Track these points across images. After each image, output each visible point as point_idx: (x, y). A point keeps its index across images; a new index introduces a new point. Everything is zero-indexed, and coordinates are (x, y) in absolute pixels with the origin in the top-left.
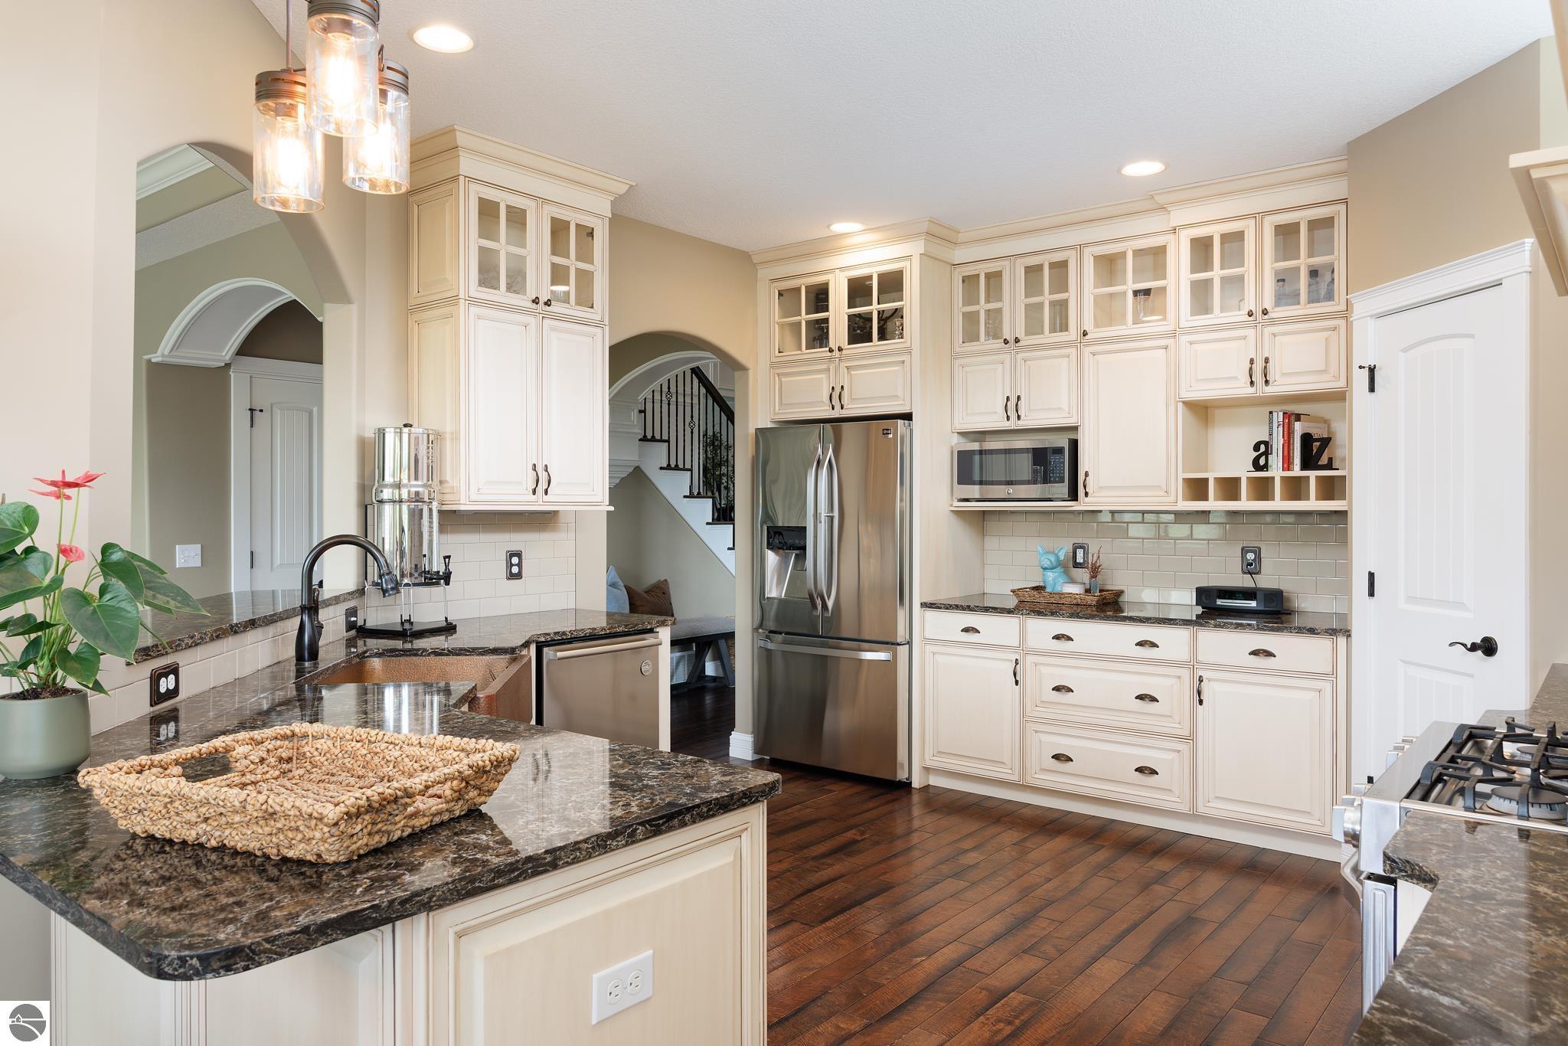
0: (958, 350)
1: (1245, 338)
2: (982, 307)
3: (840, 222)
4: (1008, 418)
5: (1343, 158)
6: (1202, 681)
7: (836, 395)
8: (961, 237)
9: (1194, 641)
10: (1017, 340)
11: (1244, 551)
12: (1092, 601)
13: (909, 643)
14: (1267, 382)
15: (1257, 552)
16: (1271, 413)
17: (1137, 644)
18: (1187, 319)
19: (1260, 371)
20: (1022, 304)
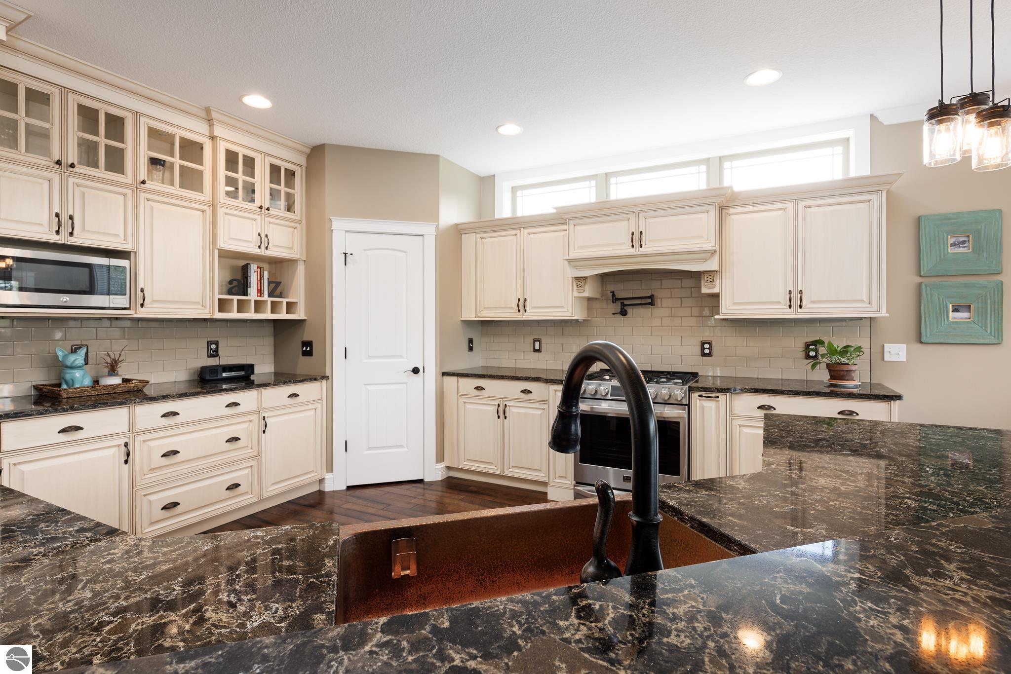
1: (255, 220)
2: (22, 118)
4: (57, 233)
6: (265, 419)
9: (261, 397)
10: (73, 165)
11: (210, 343)
14: (267, 248)
15: (217, 344)
17: (227, 406)
19: (264, 240)
20: (75, 135)
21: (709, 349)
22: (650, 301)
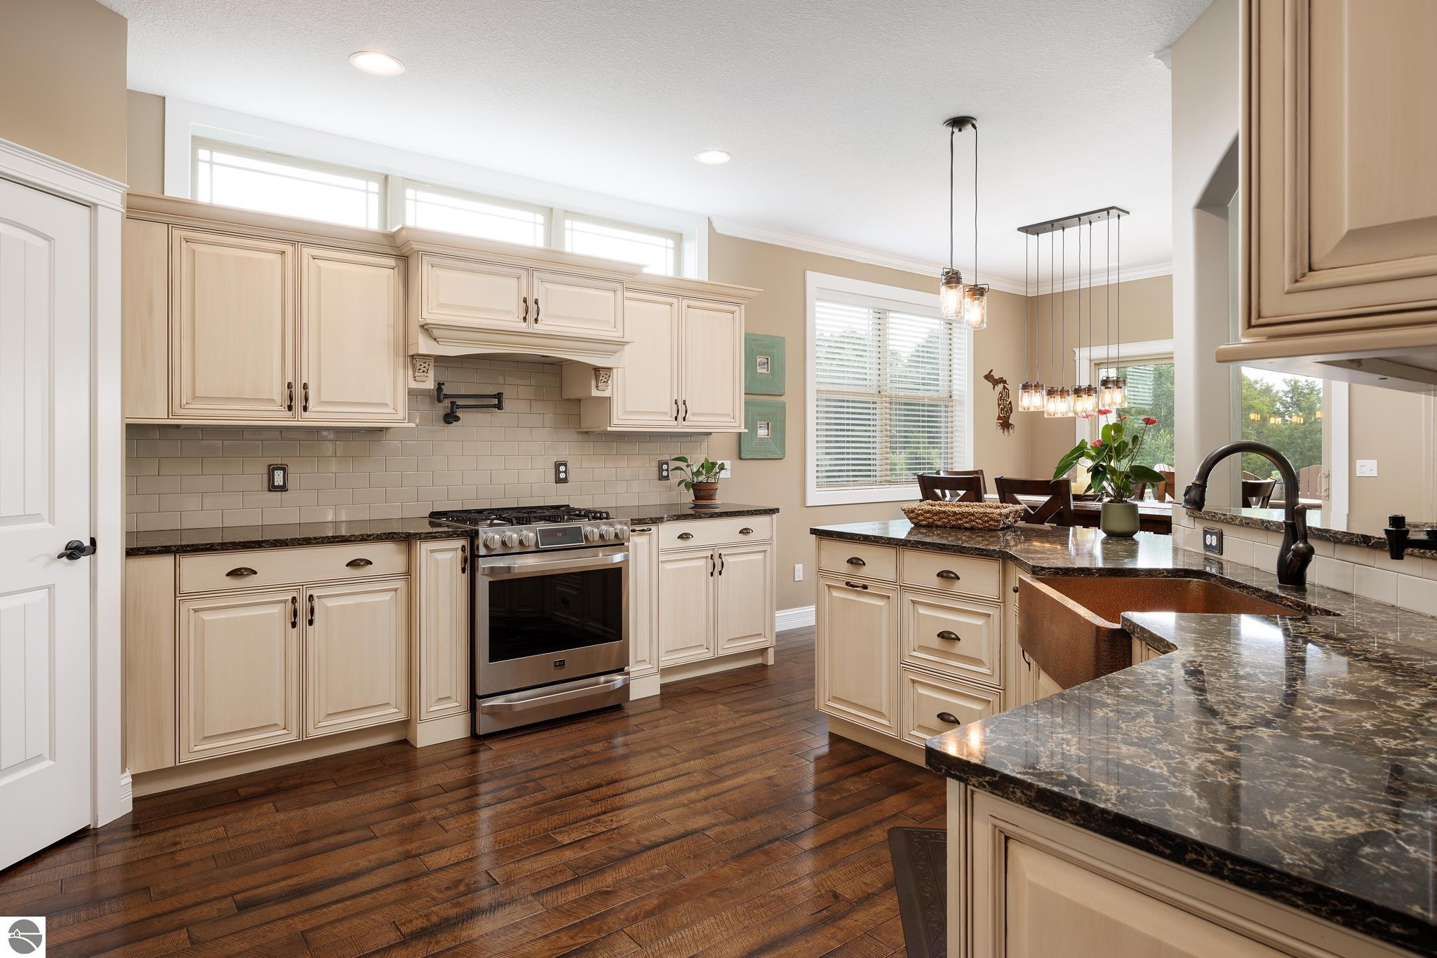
21: (565, 472)
22: (496, 401)
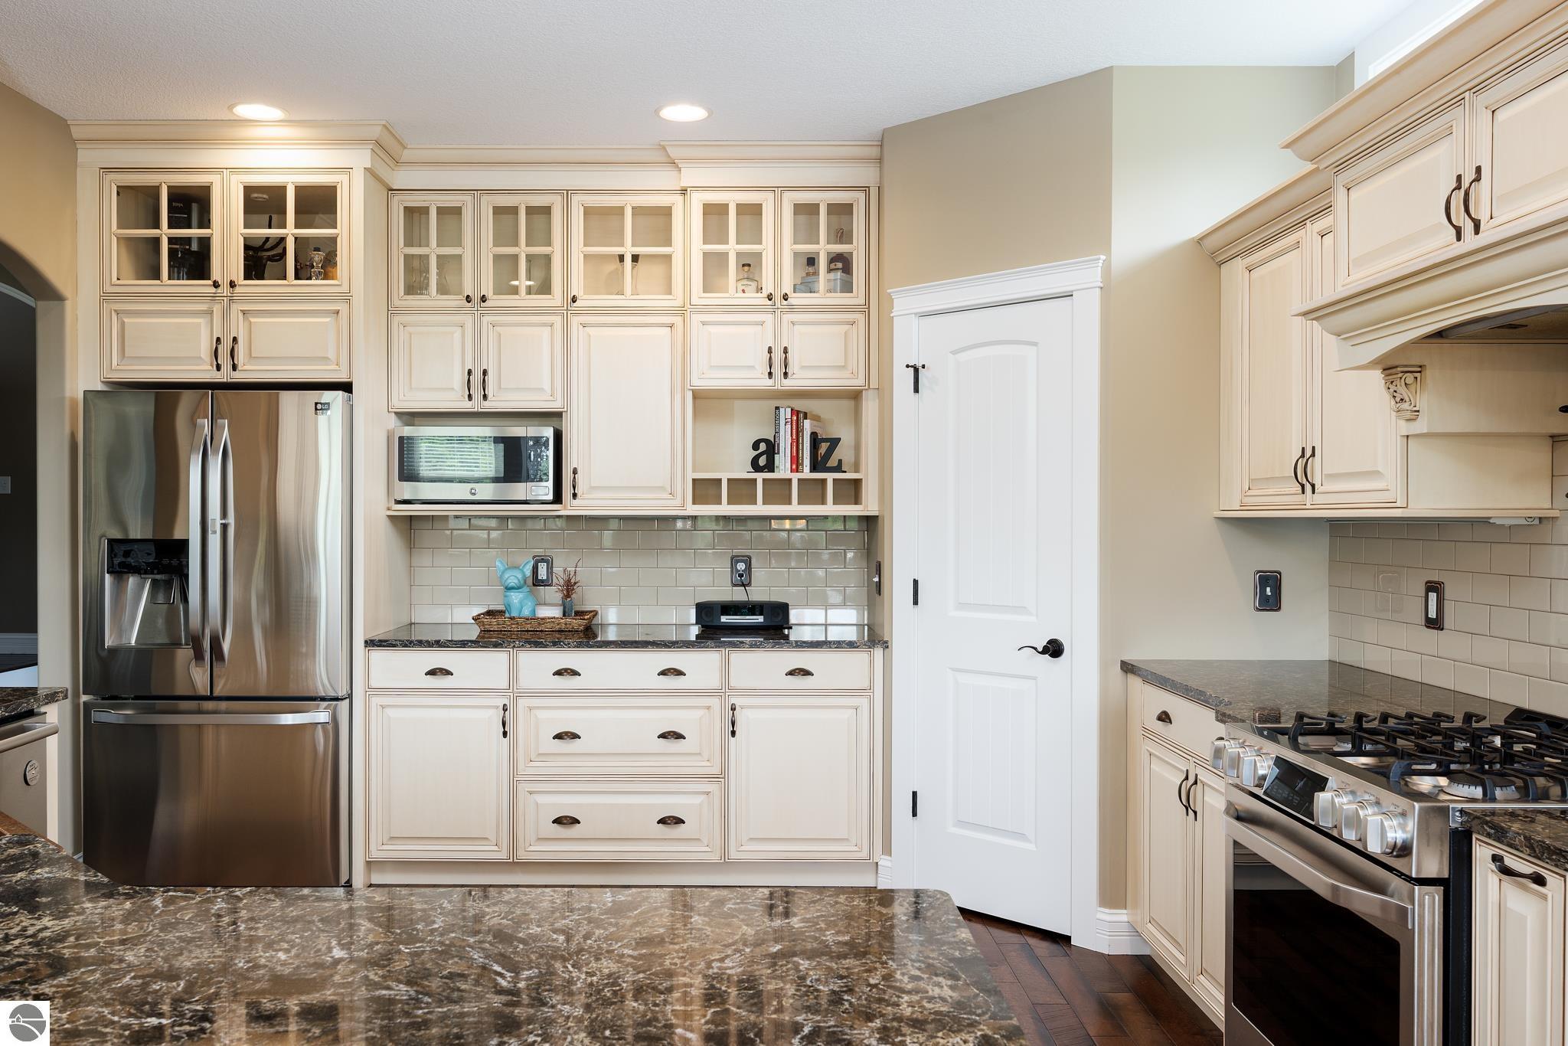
0: (396, 302)
1: (762, 324)
2: (433, 250)
3: (250, 103)
4: (470, 397)
5: (875, 143)
6: (735, 709)
7: (224, 349)
8: (407, 155)
9: (726, 665)
10: (484, 299)
11: (735, 560)
12: (580, 625)
13: (350, 696)
14: (786, 374)
15: (748, 561)
16: (777, 408)
17: (660, 674)
18: (698, 296)
19: (779, 361)
20: (490, 253)
